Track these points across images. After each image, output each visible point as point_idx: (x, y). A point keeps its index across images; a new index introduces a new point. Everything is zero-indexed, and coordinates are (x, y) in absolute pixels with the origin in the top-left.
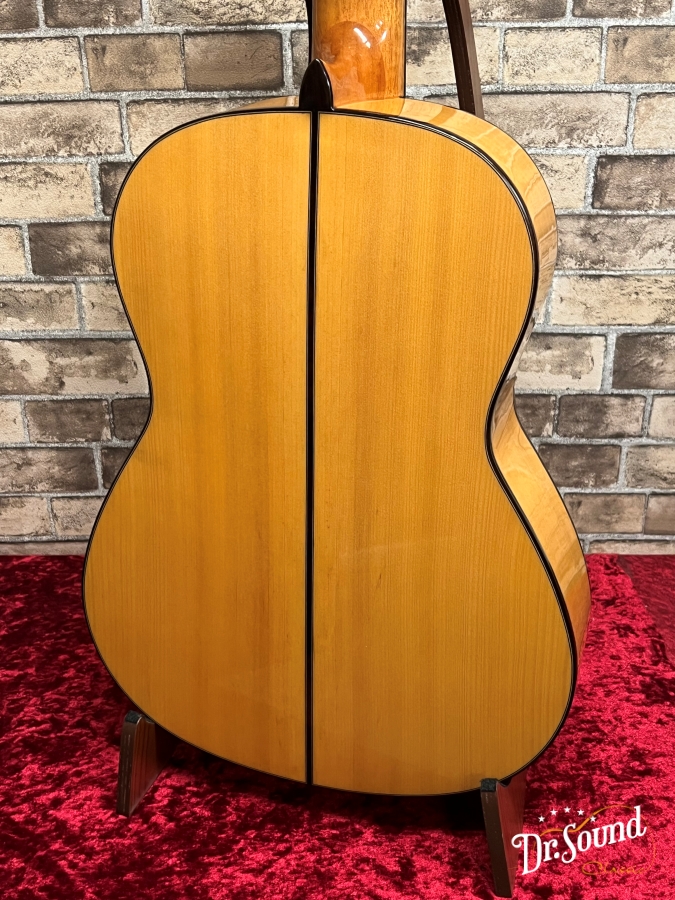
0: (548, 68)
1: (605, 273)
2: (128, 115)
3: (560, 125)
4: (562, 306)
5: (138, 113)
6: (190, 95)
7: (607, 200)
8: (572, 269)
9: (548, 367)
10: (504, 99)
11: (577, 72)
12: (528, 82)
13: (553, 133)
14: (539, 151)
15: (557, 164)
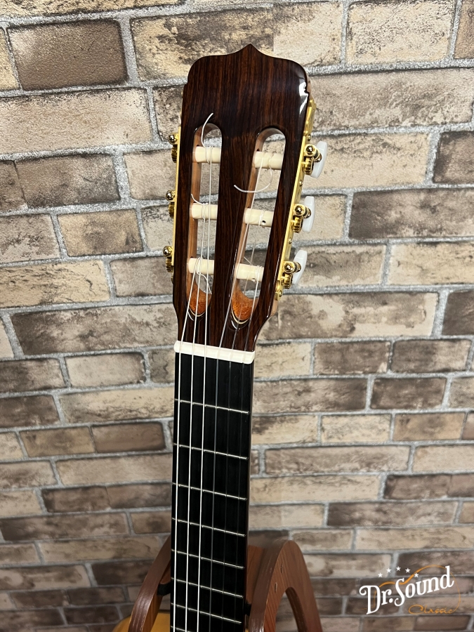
0: (354, 435)
1: (391, 527)
2: (57, 467)
3: (361, 462)
4: (363, 542)
5: (64, 466)
6: (99, 455)
7: (394, 495)
8: (368, 526)
9: (354, 568)
10: (322, 451)
11: (374, 436)
12: (339, 441)
13: (357, 465)
14: (346, 473)
15: (358, 479)
